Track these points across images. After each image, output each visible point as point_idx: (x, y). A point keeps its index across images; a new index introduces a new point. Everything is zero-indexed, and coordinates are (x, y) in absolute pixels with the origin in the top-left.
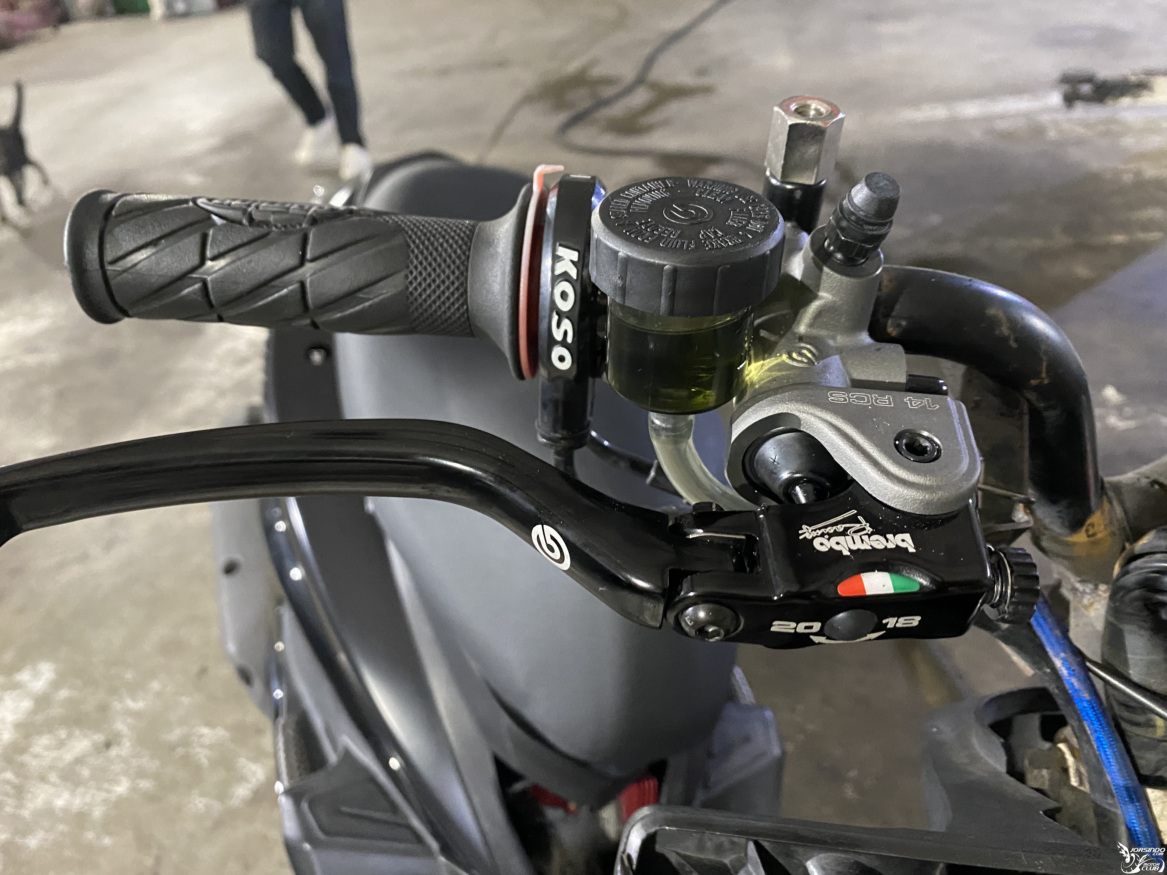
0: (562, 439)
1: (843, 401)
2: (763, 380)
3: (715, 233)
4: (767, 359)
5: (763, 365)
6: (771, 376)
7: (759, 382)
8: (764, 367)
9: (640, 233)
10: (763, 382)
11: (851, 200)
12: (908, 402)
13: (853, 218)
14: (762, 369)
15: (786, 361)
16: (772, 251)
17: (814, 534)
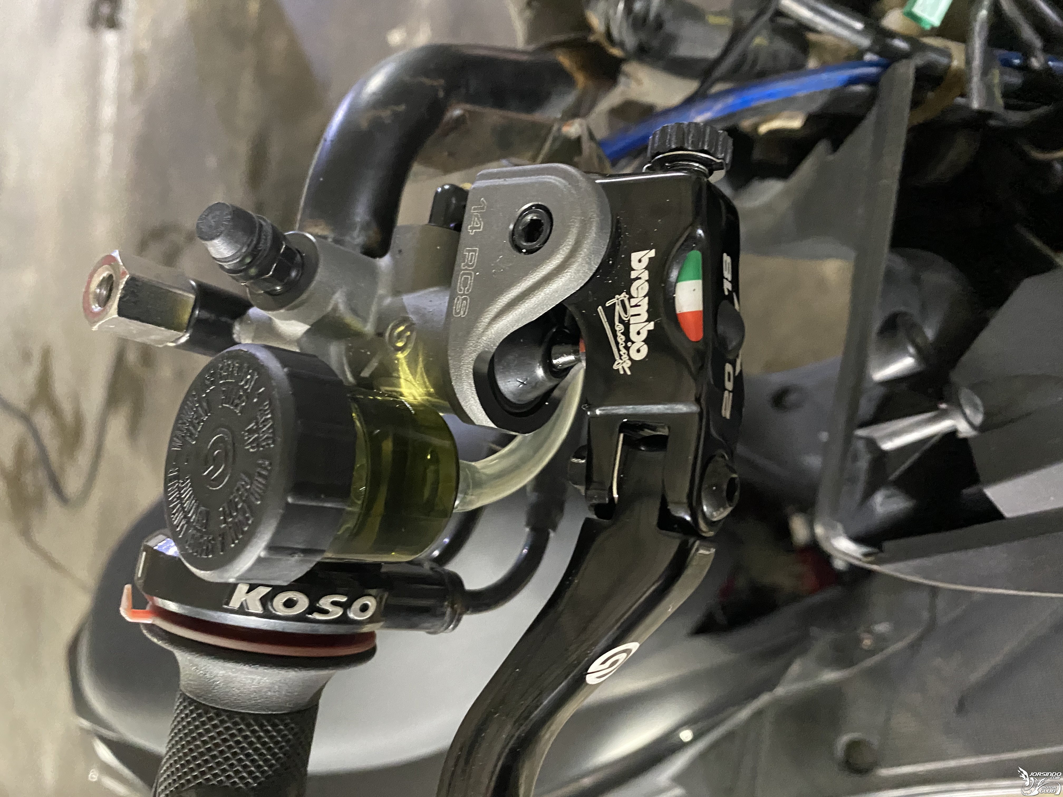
0: (452, 607)
1: (467, 301)
2: (425, 383)
3: (251, 432)
4: (399, 375)
5: (406, 380)
6: (422, 374)
7: (426, 387)
8: (408, 379)
9: (237, 527)
10: (428, 384)
11: (226, 260)
12: (474, 231)
13: (248, 260)
14: (410, 382)
15: (406, 354)
16: (284, 365)
17: (625, 357)
